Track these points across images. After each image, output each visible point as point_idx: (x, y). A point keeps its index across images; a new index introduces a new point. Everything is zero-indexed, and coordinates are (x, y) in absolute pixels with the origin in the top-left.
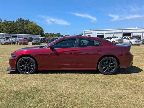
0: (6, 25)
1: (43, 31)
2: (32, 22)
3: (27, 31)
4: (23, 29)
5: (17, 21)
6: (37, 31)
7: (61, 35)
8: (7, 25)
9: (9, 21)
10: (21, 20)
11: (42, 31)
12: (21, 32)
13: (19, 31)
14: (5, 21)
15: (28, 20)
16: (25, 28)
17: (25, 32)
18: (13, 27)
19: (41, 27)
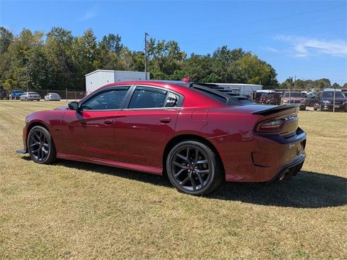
0: (191, 64)
1: (275, 75)
2: (249, 54)
3: (235, 77)
4: (226, 70)
5: (215, 55)
6: (258, 74)
7: (332, 84)
8: (194, 64)
9: (199, 56)
10: (224, 51)
11: (272, 73)
12: (220, 78)
13: (217, 77)
14: (192, 55)
15: (240, 50)
16: (229, 69)
17: (229, 77)
18: (203, 67)
19: (269, 65)
